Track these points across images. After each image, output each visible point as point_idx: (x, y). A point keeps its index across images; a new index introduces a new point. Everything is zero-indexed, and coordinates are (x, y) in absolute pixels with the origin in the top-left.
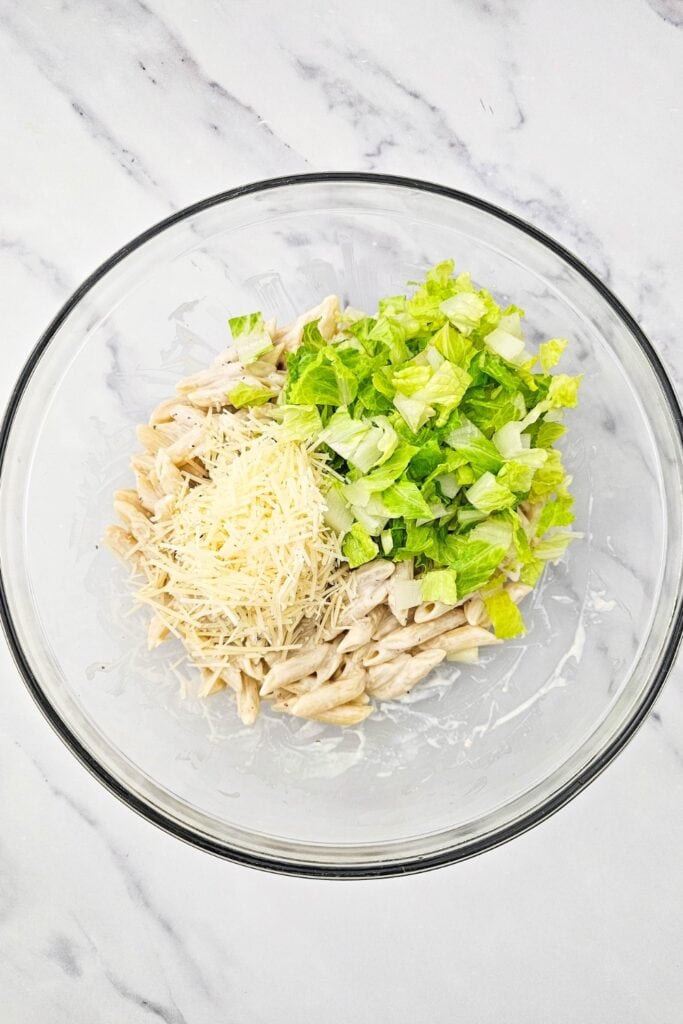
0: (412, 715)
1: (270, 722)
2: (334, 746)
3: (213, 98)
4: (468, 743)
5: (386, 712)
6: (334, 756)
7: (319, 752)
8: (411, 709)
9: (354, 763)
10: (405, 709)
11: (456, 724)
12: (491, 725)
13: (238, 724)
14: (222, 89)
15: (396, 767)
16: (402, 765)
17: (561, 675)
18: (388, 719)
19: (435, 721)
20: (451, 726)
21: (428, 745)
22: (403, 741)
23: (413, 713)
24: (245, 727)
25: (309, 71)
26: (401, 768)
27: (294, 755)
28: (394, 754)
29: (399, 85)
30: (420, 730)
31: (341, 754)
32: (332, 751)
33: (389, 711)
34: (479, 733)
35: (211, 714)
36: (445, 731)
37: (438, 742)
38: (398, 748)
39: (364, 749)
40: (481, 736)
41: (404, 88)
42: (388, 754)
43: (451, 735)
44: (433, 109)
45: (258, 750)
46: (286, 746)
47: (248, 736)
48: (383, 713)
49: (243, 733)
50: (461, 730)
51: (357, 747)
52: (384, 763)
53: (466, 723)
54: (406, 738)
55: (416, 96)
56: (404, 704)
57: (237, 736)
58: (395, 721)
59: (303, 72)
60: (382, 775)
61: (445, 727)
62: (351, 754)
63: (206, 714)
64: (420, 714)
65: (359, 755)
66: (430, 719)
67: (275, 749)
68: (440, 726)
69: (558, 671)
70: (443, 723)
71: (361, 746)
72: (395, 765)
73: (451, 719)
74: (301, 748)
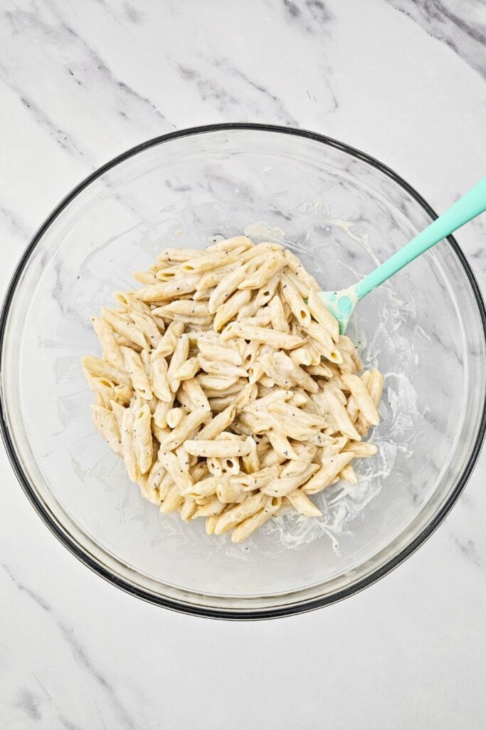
0: (376, 341)
1: (375, 436)
2: (394, 393)
3: (121, 93)
4: (400, 302)
5: (372, 358)
6: (401, 393)
7: (398, 403)
8: (371, 341)
9: (407, 380)
10: (371, 345)
11: (385, 311)
12: (389, 287)
13: (376, 457)
14: (127, 88)
15: (412, 351)
16: (411, 347)
17: (360, 238)
18: (377, 357)
19: (382, 325)
20: (386, 314)
21: (398, 330)
22: (394, 346)
23: (374, 340)
24: (378, 452)
25: (188, 74)
26: (413, 348)
27: (399, 420)
28: (403, 353)
29: (250, 83)
30: (387, 335)
31: (400, 388)
32: (397, 395)
33: (371, 356)
34: (393, 296)
35: (368, 475)
36: (389, 319)
37: (397, 323)
38: (398, 351)
39: (397, 373)
40: (395, 294)
41: (254, 84)
42: (402, 357)
43: (392, 314)
44: (275, 98)
45: (395, 444)
46: (393, 425)
47: (384, 450)
48: (372, 361)
49: (382, 454)
50: (389, 307)
51: (396, 378)
52: (409, 359)
53: (385, 304)
54: (392, 345)
55: (263, 90)
56: (368, 346)
57: (384, 458)
58: (379, 352)
59: (184, 75)
60: (417, 362)
61: (387, 319)
62: (400, 381)
63: (369, 478)
64: (376, 336)
65: (402, 377)
66: (380, 328)
67: (395, 433)
68: (386, 321)
69: (357, 239)
70: (383, 320)
71: (395, 374)
72: (410, 353)
73: (381, 314)
74: (394, 415)
